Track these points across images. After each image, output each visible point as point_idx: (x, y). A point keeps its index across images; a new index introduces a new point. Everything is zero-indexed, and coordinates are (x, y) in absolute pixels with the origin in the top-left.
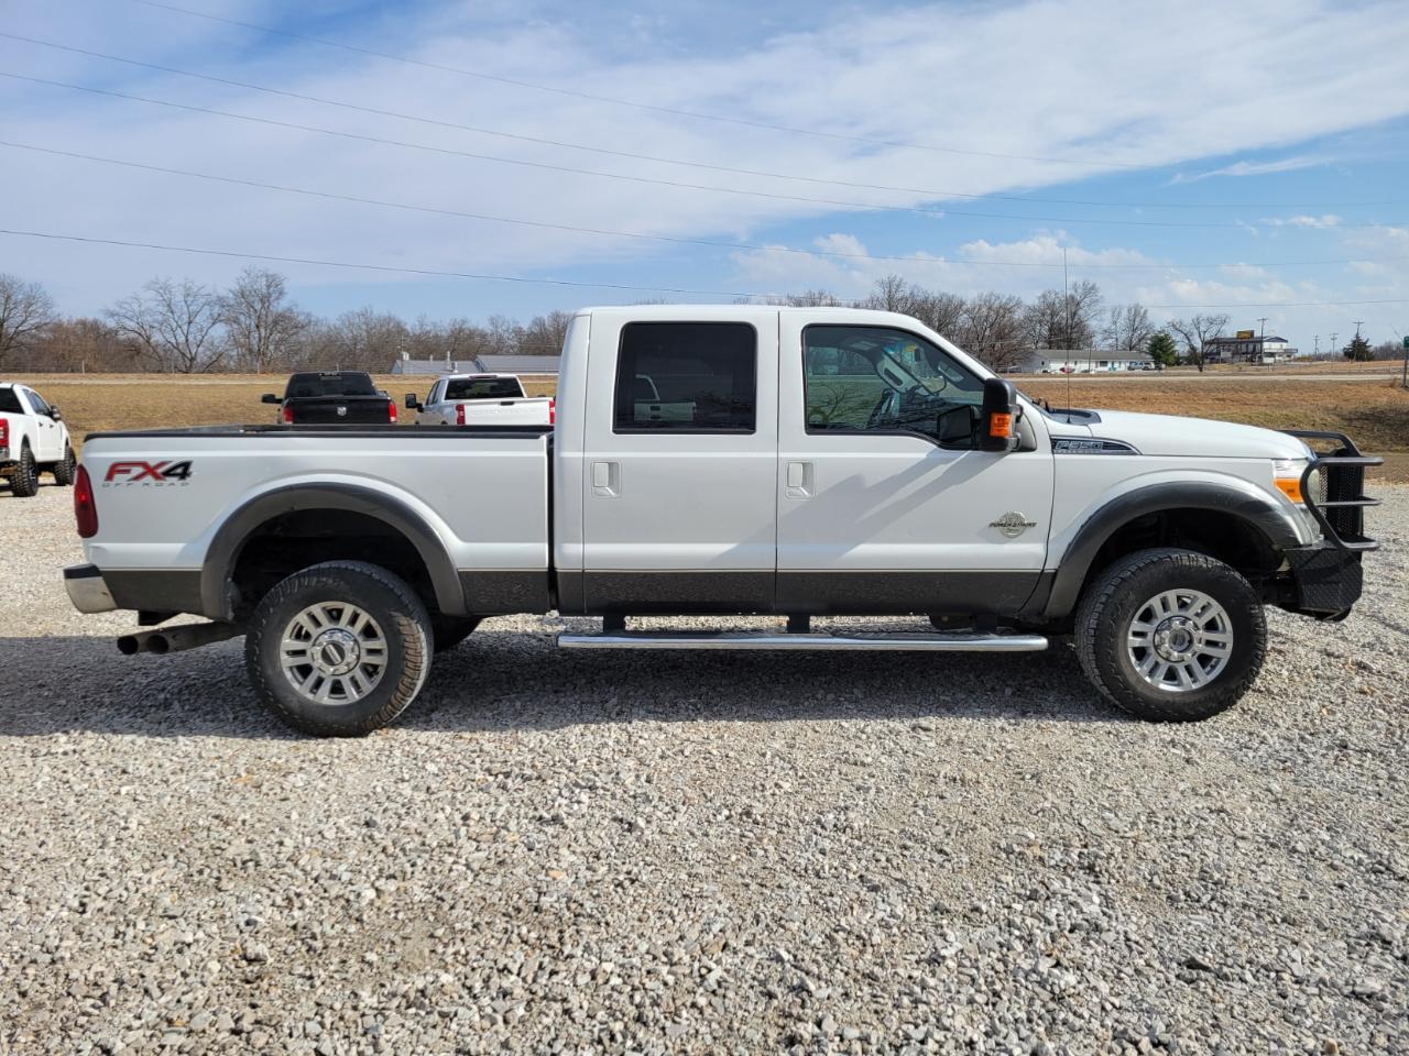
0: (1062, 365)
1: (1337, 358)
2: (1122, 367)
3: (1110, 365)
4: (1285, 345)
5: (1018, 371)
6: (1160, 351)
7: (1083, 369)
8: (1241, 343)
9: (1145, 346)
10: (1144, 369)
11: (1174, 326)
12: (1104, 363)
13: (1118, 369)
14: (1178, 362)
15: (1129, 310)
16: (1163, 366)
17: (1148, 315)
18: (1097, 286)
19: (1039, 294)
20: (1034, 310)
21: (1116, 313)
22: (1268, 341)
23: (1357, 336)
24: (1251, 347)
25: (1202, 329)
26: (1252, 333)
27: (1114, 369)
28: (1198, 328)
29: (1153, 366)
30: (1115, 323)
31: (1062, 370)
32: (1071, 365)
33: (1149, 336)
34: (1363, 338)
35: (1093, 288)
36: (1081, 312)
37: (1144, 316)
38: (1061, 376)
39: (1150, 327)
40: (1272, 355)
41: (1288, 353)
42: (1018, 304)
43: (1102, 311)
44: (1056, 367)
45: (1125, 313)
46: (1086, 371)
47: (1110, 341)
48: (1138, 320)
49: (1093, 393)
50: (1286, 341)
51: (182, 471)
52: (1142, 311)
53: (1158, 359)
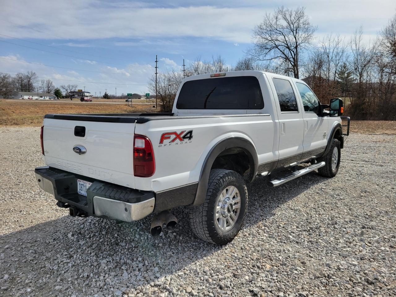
0: (28, 97)
1: (102, 98)
2: (47, 98)
3: (43, 97)
4: (90, 94)
5: (13, 98)
6: (57, 94)
7: (36, 98)
8: (79, 93)
9: (53, 92)
10: (54, 99)
11: (62, 87)
12: (41, 97)
13: (46, 99)
14: (63, 97)
15: (47, 81)
16: (59, 98)
17: (53, 83)
18: (36, 73)
19: (16, 74)
20: (15, 79)
21: (43, 82)
22: (86, 93)
23: (106, 93)
24: (82, 94)
25: (71, 88)
26: (82, 90)
27: (45, 99)
28: (69, 88)
29: (56, 98)
30: (43, 85)
31: (29, 98)
32: (31, 97)
33: (54, 89)
34: (107, 93)
35: (34, 73)
36: (31, 81)
37: (51, 84)
38: (28, 100)
39: (53, 87)
40: (87, 96)
41: (91, 96)
42: (9, 76)
43: (37, 81)
44: (26, 97)
45: (45, 82)
46: (37, 99)
47: (42, 90)
48: (50, 84)
49: (56, 106)
50: (90, 93)
51: (189, 135)
52: (51, 82)
53: (57, 96)
